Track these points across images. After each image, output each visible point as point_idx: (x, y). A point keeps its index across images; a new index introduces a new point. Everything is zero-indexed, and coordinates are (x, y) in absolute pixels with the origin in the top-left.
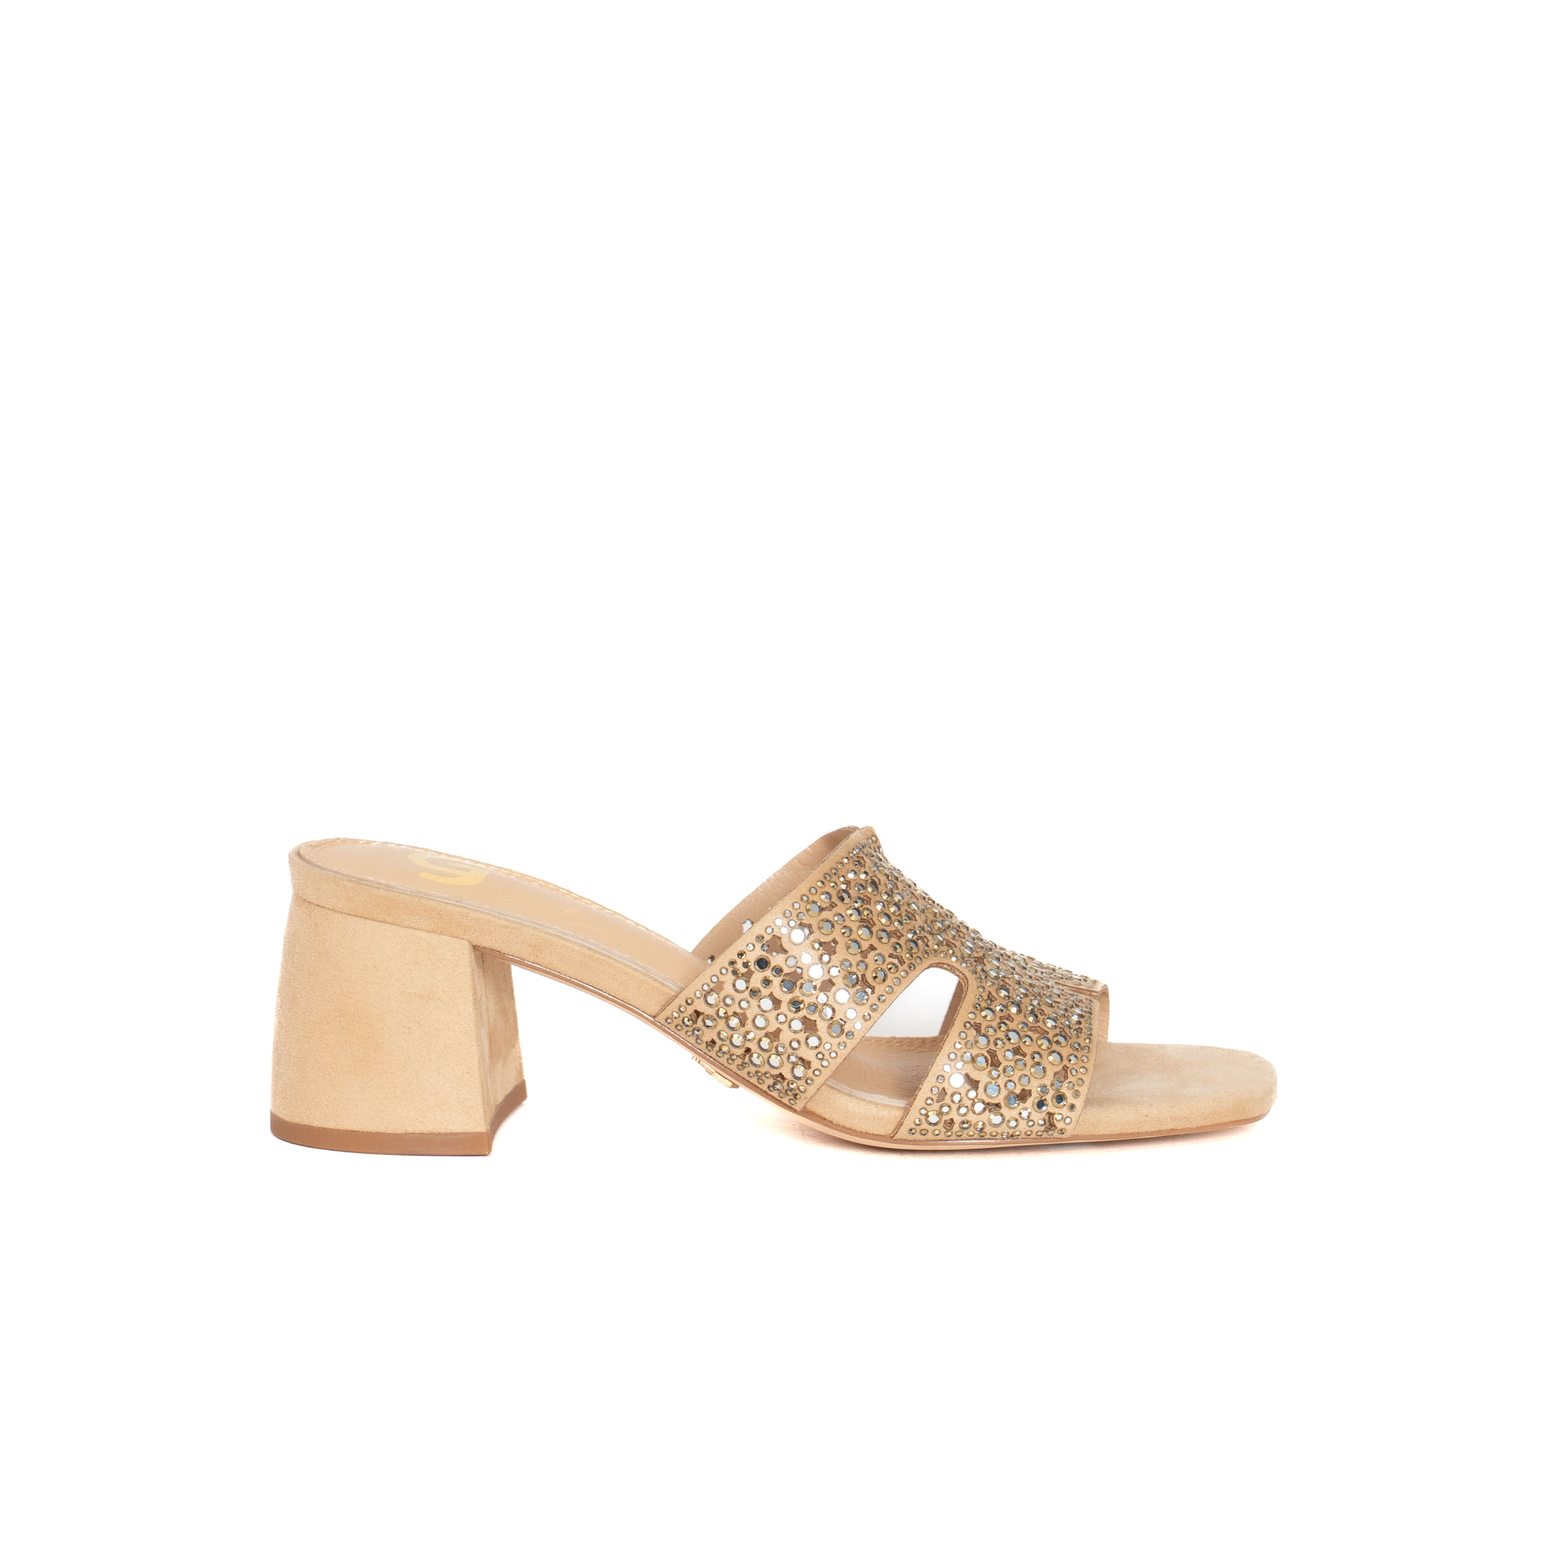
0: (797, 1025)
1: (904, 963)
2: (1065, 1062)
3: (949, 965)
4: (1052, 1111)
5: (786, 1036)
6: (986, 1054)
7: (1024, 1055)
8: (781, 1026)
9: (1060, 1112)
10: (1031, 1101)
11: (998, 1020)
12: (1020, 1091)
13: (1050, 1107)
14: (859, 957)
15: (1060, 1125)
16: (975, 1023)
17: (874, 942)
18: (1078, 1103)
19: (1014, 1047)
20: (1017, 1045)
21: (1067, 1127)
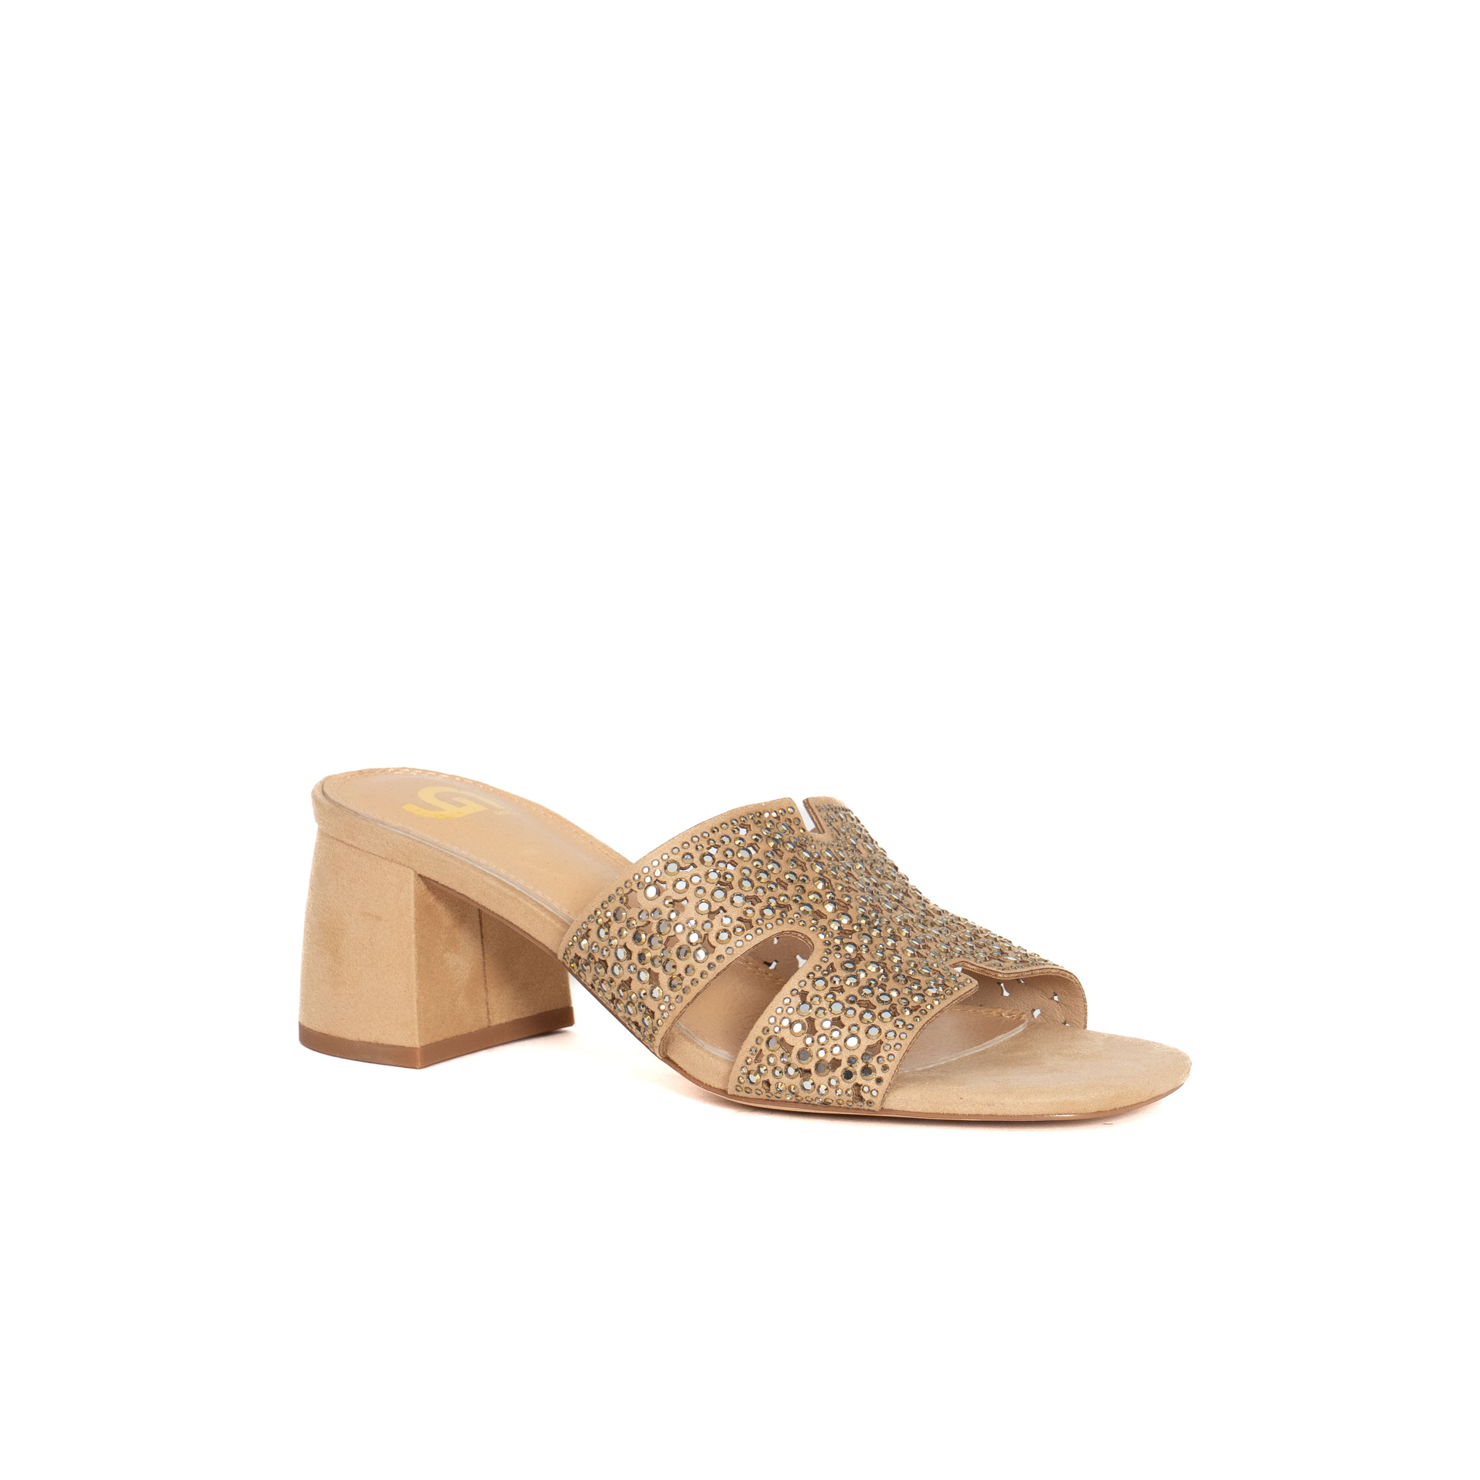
0: (645, 976)
1: (753, 927)
2: (882, 1037)
3: (802, 934)
4: (860, 1083)
5: (635, 985)
6: (805, 1021)
7: (843, 1026)
8: (632, 976)
9: (869, 1083)
10: (839, 1071)
11: (827, 990)
12: (830, 1060)
13: (858, 1079)
14: (706, 918)
15: (866, 1097)
16: (802, 991)
17: (726, 904)
18: (887, 1077)
19: (834, 1017)
20: (838, 1016)
21: (874, 1100)
